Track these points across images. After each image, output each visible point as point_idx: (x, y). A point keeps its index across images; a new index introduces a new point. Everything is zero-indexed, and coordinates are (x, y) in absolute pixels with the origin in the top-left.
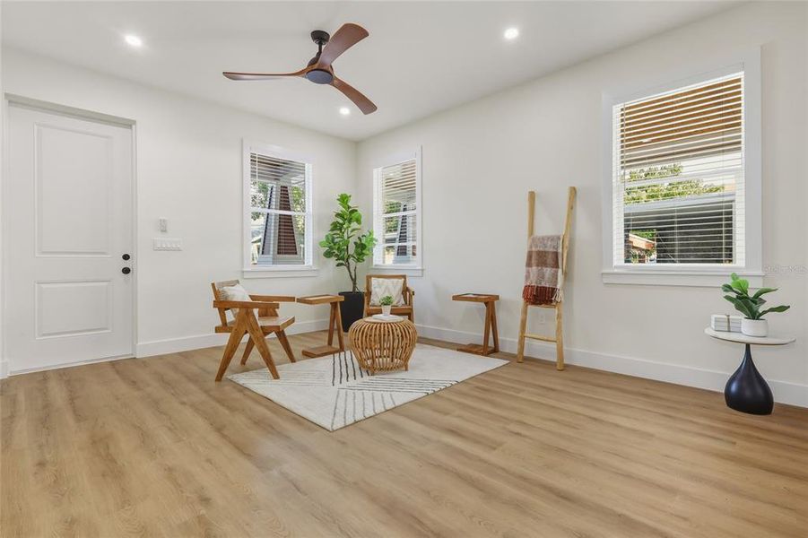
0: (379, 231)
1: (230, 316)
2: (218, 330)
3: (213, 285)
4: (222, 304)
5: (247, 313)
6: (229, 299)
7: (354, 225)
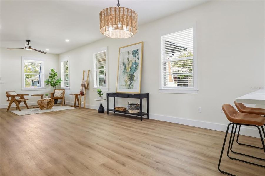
0: (63, 78)
1: (10, 98)
2: (7, 101)
3: (6, 92)
4: (8, 96)
5: (13, 97)
6: (10, 94)
7: (56, 77)
